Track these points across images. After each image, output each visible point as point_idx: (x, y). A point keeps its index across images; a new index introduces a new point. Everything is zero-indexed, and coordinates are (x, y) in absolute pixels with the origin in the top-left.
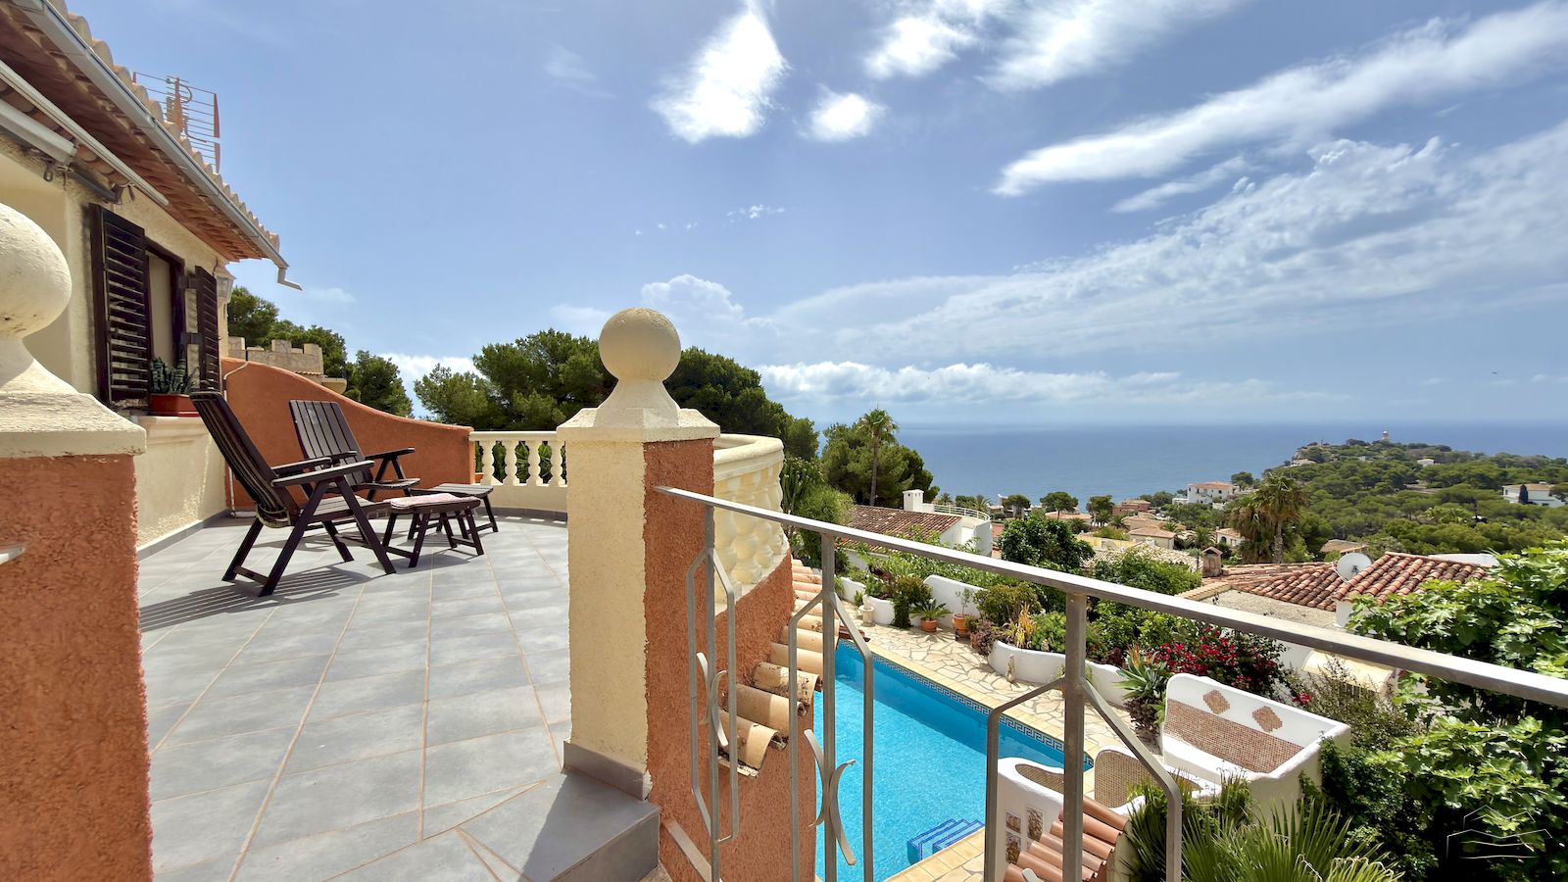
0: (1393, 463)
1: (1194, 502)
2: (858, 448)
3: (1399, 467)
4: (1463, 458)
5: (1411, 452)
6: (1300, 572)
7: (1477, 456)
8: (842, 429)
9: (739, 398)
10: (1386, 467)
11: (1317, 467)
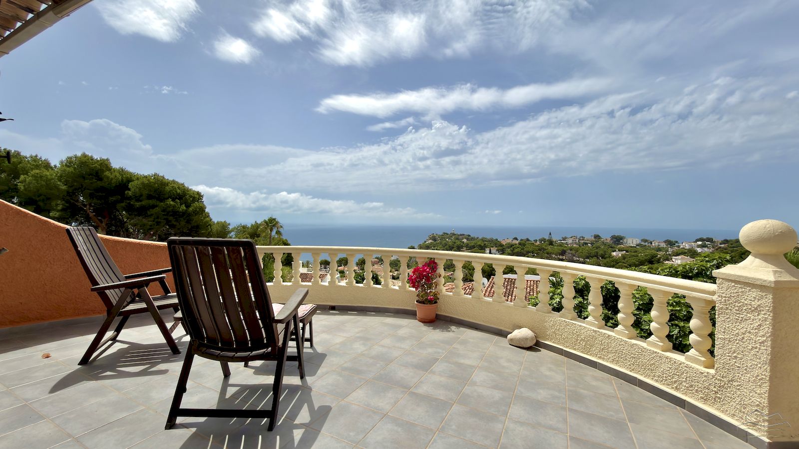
0: (456, 241)
1: (395, 259)
2: (256, 238)
3: (458, 243)
4: (473, 239)
5: (460, 237)
6: (466, 286)
7: (477, 238)
8: (244, 227)
9: (191, 209)
10: (455, 243)
11: (435, 243)
